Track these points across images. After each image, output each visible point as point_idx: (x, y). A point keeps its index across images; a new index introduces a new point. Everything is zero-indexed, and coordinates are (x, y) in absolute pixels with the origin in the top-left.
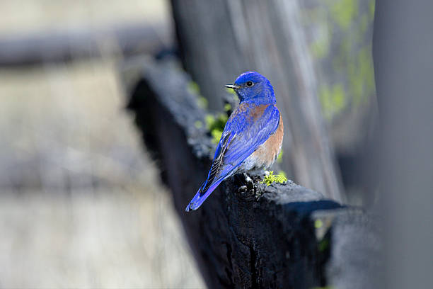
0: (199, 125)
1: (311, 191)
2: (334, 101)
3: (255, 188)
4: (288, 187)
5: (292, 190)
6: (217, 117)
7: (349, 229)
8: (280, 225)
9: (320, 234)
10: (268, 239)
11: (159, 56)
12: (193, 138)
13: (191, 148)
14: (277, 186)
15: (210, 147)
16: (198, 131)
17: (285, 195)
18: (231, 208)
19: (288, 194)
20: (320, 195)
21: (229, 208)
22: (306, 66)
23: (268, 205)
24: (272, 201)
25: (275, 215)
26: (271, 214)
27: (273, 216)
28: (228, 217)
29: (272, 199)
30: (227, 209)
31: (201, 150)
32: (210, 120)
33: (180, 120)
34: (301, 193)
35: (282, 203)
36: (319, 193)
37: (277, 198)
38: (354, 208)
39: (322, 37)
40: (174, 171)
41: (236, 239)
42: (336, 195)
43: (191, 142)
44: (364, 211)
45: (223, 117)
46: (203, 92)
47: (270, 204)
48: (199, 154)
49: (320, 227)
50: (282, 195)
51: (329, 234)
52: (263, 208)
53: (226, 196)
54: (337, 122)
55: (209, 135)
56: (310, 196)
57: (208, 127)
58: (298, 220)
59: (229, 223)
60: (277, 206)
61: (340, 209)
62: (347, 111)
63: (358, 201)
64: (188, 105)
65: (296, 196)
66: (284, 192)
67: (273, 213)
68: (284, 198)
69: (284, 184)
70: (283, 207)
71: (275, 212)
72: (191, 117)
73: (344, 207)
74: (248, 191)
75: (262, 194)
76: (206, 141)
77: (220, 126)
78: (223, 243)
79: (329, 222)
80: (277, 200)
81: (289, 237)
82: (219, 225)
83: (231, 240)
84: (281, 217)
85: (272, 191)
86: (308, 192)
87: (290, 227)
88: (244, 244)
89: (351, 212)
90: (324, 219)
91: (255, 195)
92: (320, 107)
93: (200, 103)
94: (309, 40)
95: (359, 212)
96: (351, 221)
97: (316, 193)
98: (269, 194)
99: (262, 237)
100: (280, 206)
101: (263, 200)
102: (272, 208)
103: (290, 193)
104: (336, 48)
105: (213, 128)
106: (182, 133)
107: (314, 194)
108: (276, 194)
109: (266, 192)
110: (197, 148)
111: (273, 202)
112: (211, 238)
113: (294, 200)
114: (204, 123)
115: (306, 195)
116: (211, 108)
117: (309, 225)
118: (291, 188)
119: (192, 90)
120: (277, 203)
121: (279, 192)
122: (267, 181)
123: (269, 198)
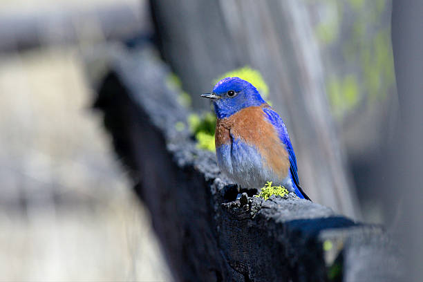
0: (180, 127)
1: (318, 205)
2: (345, 97)
3: (250, 203)
4: (290, 201)
5: (295, 205)
6: (203, 116)
7: (364, 252)
8: (281, 248)
9: (330, 258)
10: (267, 265)
11: (131, 44)
12: (173, 143)
13: (171, 157)
14: (277, 200)
15: (194, 154)
16: (179, 134)
17: (287, 211)
18: (221, 227)
19: (290, 210)
20: (329, 210)
21: (218, 227)
22: (311, 54)
23: (266, 224)
24: (271, 219)
25: (275, 235)
26: (270, 234)
27: (273, 238)
28: (217, 238)
29: (271, 216)
30: (216, 229)
31: (183, 157)
32: (194, 120)
33: (158, 121)
34: (306, 208)
35: (283, 220)
36: (329, 208)
37: (277, 214)
38: (371, 226)
39: (330, 18)
40: (151, 183)
41: (229, 267)
42: (349, 211)
43: (172, 147)
44: (383, 228)
45: (211, 118)
46: (186, 87)
47: (269, 221)
48: (182, 162)
49: (330, 249)
50: (282, 211)
51: (341, 258)
52: (260, 226)
53: (215, 213)
54: (349, 121)
55: (193, 139)
56: (316, 209)
57: (191, 130)
58: (303, 241)
59: (218, 246)
60: (276, 224)
61: (354, 227)
62: (361, 107)
63: (375, 217)
64: (168, 102)
65: (300, 212)
66: (286, 207)
67: (273, 234)
68: (285, 215)
69: (285, 198)
70: (285, 227)
71: (274, 232)
72: (171, 118)
73: (358, 225)
74: (242, 206)
75: (259, 209)
76: (190, 146)
77: (207, 128)
78: (211, 270)
79: (340, 243)
80: (278, 217)
81: (292, 262)
82: (206, 248)
83: (221, 266)
84: (282, 238)
85: (270, 206)
86: (314, 207)
87: (293, 250)
88: (238, 271)
89: (367, 231)
90: (334, 240)
91: (250, 211)
92: (328, 103)
93: (182, 100)
94: (314, 21)
95: (377, 231)
96: (367, 242)
97: (325, 207)
98: (267, 210)
99: (259, 263)
100: (280, 224)
101: (260, 217)
102: (271, 228)
103: (292, 208)
104: (347, 31)
105: (198, 130)
106: (160, 137)
107: (323, 210)
108: (276, 209)
109: (263, 207)
110: (179, 155)
111: (272, 220)
112: (197, 263)
113: (298, 217)
114: (187, 124)
115: (313, 210)
116: (196, 106)
117: (316, 247)
118: (293, 202)
119: (171, 85)
120: (277, 221)
121: (279, 207)
122: (264, 194)
123: (267, 215)
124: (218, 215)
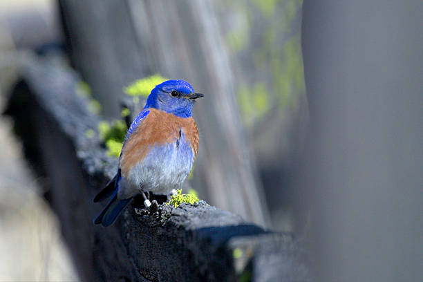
0: (90, 135)
1: (229, 213)
2: (255, 104)
3: (160, 211)
4: (200, 208)
5: (205, 212)
6: (113, 124)
7: (274, 259)
8: (190, 255)
9: (240, 265)
10: (177, 273)
11: (41, 51)
12: (83, 150)
13: (81, 163)
14: (187, 208)
15: (104, 161)
16: (89, 140)
17: (196, 218)
18: (131, 234)
19: (200, 217)
20: (239, 219)
21: (128, 235)
22: (221, 62)
23: (176, 232)
24: (181, 226)
25: (185, 243)
26: (180, 241)
27: (183, 245)
28: (127, 245)
29: (181, 223)
30: (126, 237)
31: (93, 164)
32: (104, 127)
33: (68, 129)
34: (216, 216)
35: (193, 228)
36: (238, 215)
37: (187, 222)
38: (280, 234)
39: (240, 25)
40: (61, 192)
41: (138, 273)
42: (259, 219)
43: (82, 154)
44: (293, 236)
45: (121, 125)
46: (95, 95)
47: (178, 229)
48: (91, 169)
49: (240, 258)
50: (192, 219)
51: (250, 266)
52: (170, 234)
53: (125, 221)
54: (257, 130)
55: (103, 146)
56: (227, 218)
57: (101, 137)
58: (213, 249)
59: (128, 254)
60: (186, 232)
61: (264, 235)
62: (271, 114)
63: (285, 225)
64: (78, 109)
65: (210, 219)
66: (195, 215)
67: (183, 241)
68: (195, 223)
69: (195, 206)
70: (194, 234)
71: (184, 240)
72: (81, 124)
73: (268, 232)
74: (151, 214)
75: (169, 217)
76: (99, 153)
77: (118, 135)
78: (121, 277)
79: (250, 251)
80: (187, 225)
81: (202, 270)
82: (116, 256)
83: (131, 273)
84: (192, 246)
85: (180, 214)
86: (223, 215)
87: (202, 258)
88: (147, 279)
89: (277, 238)
90: (244, 248)
91: (160, 218)
92: (239, 111)
93: (92, 108)
94: (224, 29)
95: (286, 239)
96: (277, 250)
97: (234, 215)
98: (176, 217)
99: (168, 270)
100: (190, 232)
101: (170, 225)
102: (181, 235)
103: (202, 216)
104: (257, 39)
105: (108, 137)
106: (70, 145)
107: (233, 218)
108: (186, 217)
109: (173, 215)
110: (89, 162)
111: (182, 228)
112: (107, 271)
113: (207, 225)
114: (97, 132)
115: (223, 218)
116: (105, 114)
117: (225, 255)
118: (203, 210)
119: (81, 92)
120: (187, 229)
121: (189, 215)
122: (174, 202)
123: (177, 223)
124: (128, 222)
